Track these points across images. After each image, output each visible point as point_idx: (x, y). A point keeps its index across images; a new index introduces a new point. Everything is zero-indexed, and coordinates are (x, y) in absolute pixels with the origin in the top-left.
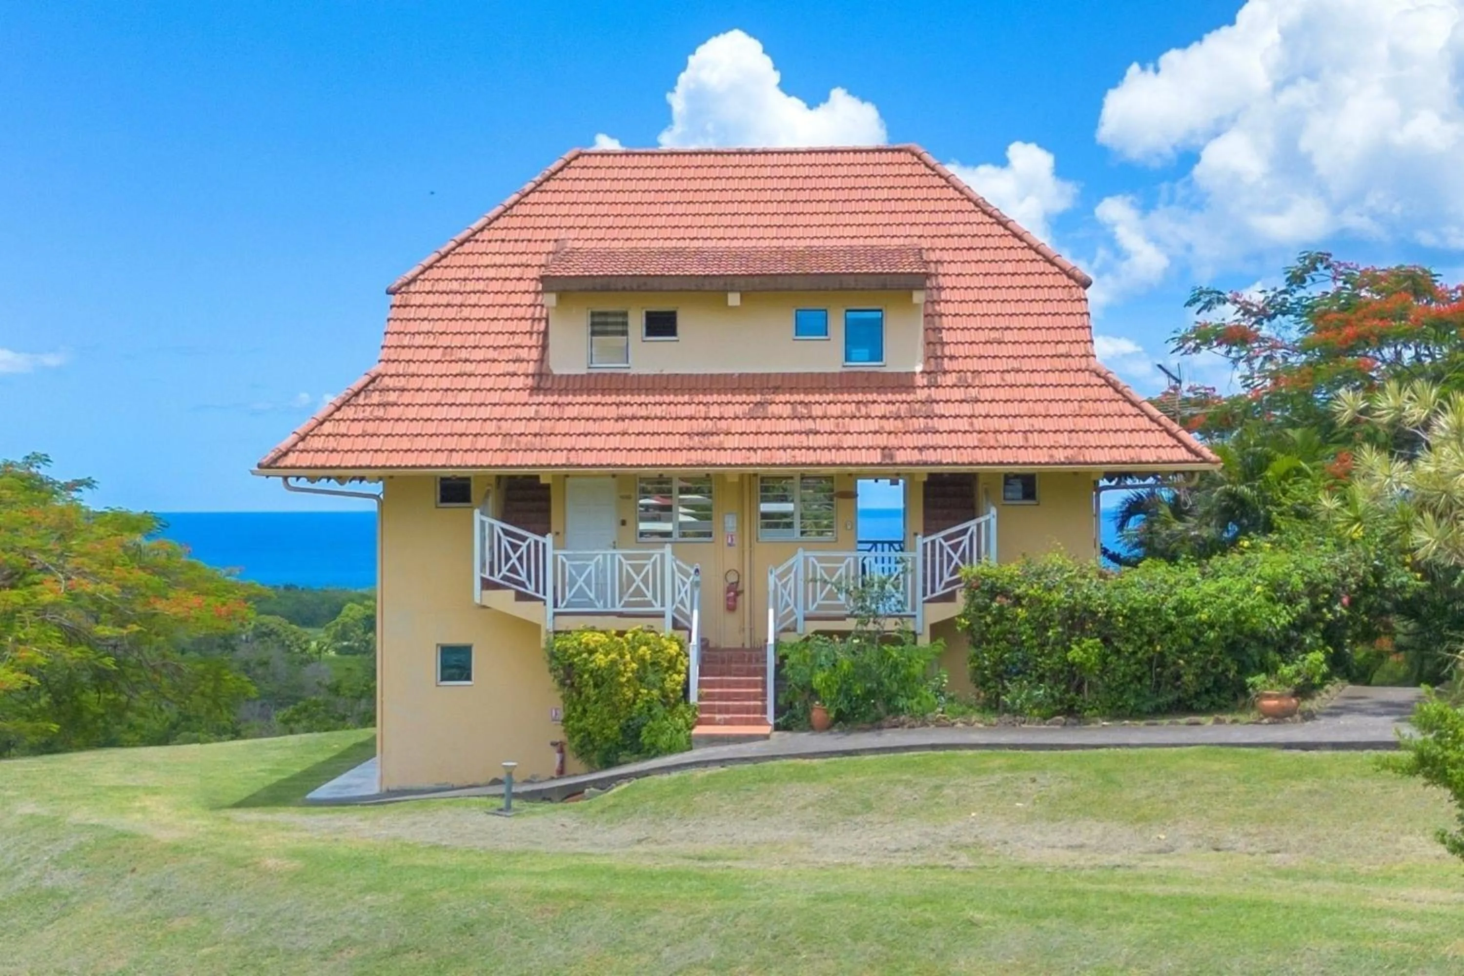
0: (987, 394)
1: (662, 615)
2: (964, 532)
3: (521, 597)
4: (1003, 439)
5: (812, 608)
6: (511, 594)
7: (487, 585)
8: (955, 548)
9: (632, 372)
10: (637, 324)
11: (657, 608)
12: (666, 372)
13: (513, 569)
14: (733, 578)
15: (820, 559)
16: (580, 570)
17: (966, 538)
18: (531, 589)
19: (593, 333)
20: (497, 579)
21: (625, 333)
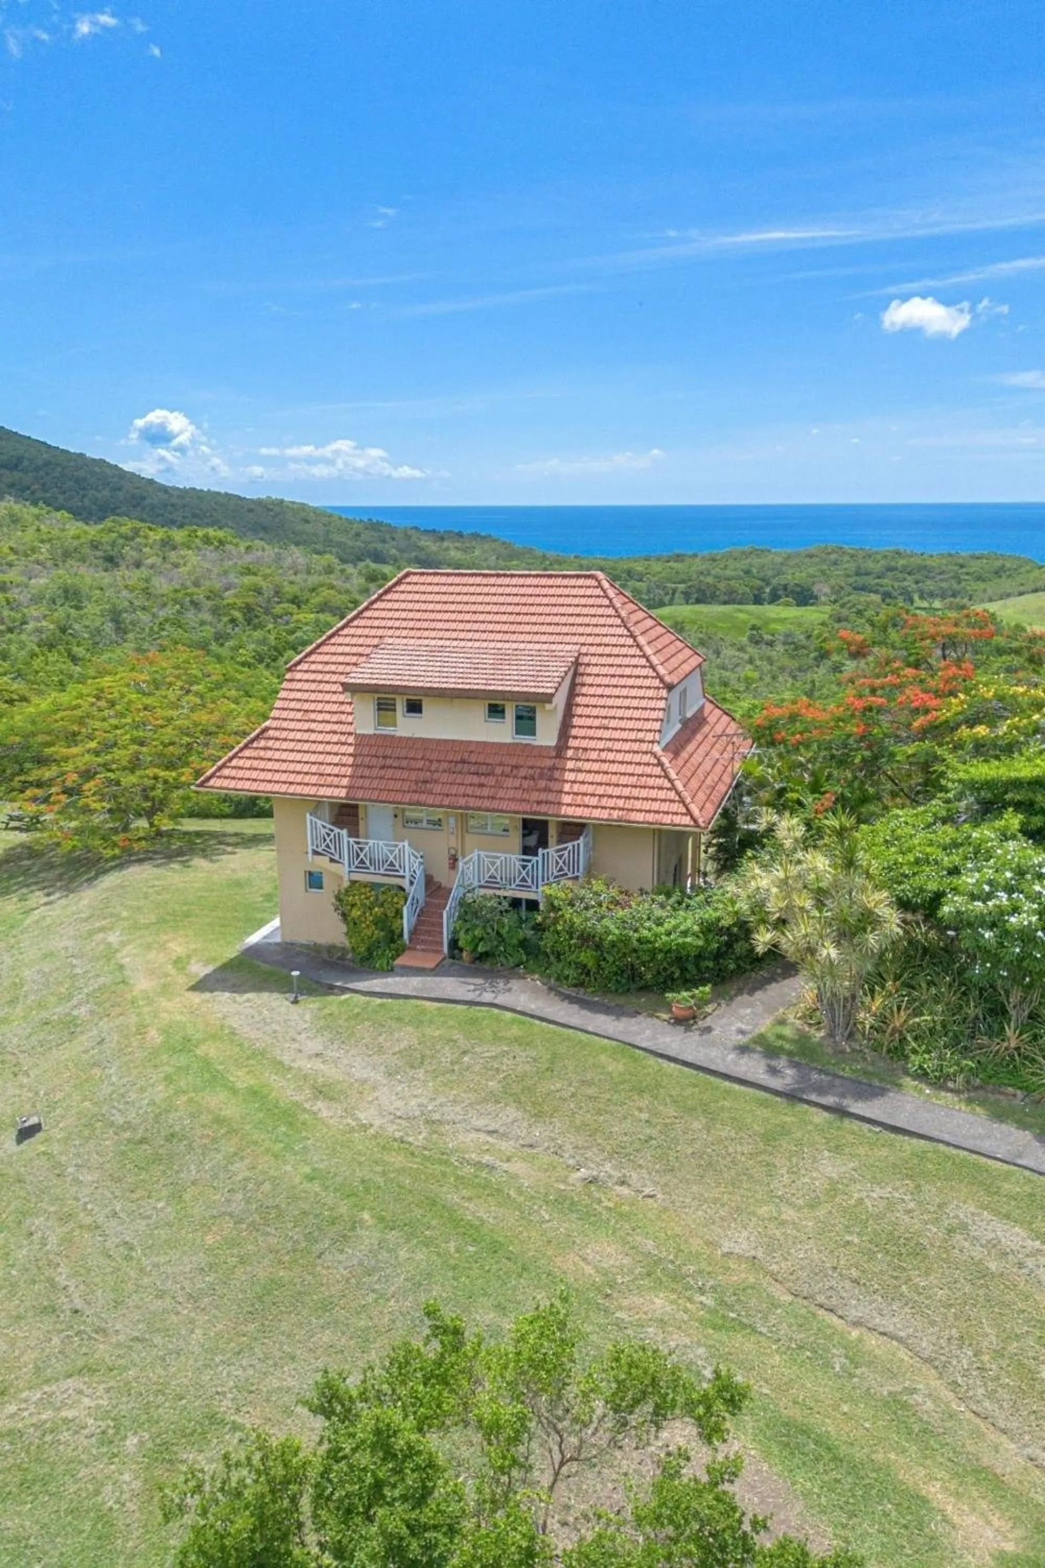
0: (587, 766)
1: (403, 877)
2: (565, 849)
3: (332, 860)
4: (587, 800)
5: (482, 883)
6: (327, 859)
7: (315, 853)
8: (560, 857)
9: (398, 734)
10: (400, 707)
11: (401, 873)
12: (416, 736)
13: (328, 846)
14: (453, 852)
15: (487, 857)
16: (361, 849)
17: (566, 853)
18: (336, 857)
19: (379, 709)
20: (320, 850)
21: (395, 710)
